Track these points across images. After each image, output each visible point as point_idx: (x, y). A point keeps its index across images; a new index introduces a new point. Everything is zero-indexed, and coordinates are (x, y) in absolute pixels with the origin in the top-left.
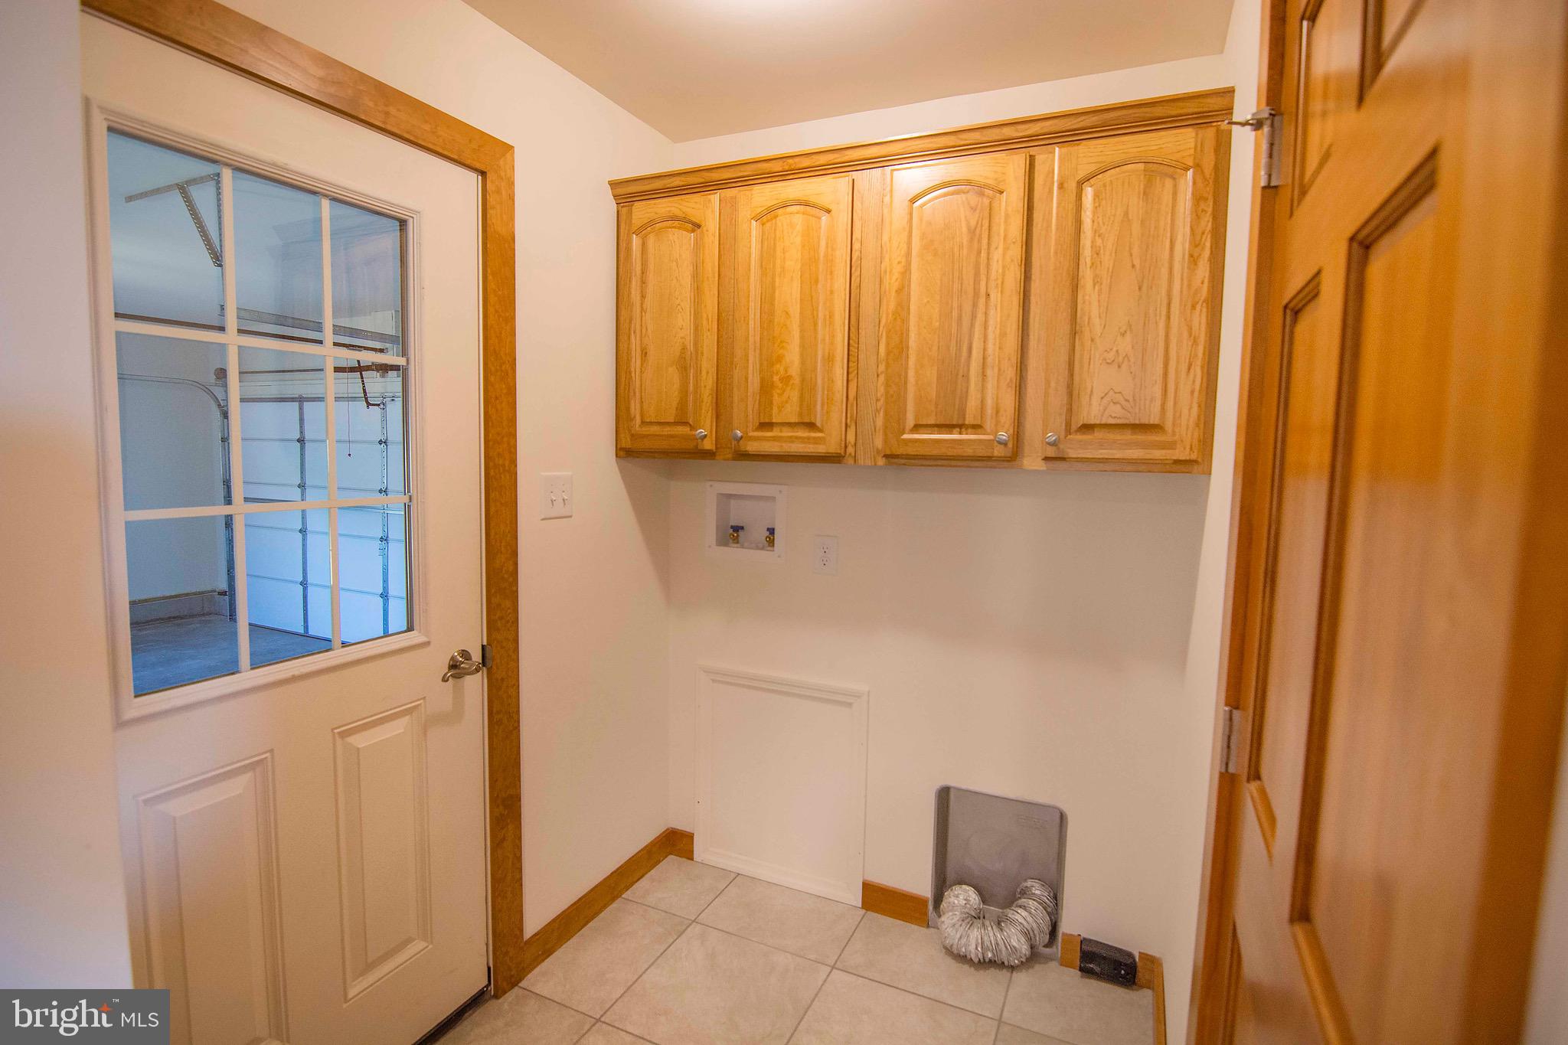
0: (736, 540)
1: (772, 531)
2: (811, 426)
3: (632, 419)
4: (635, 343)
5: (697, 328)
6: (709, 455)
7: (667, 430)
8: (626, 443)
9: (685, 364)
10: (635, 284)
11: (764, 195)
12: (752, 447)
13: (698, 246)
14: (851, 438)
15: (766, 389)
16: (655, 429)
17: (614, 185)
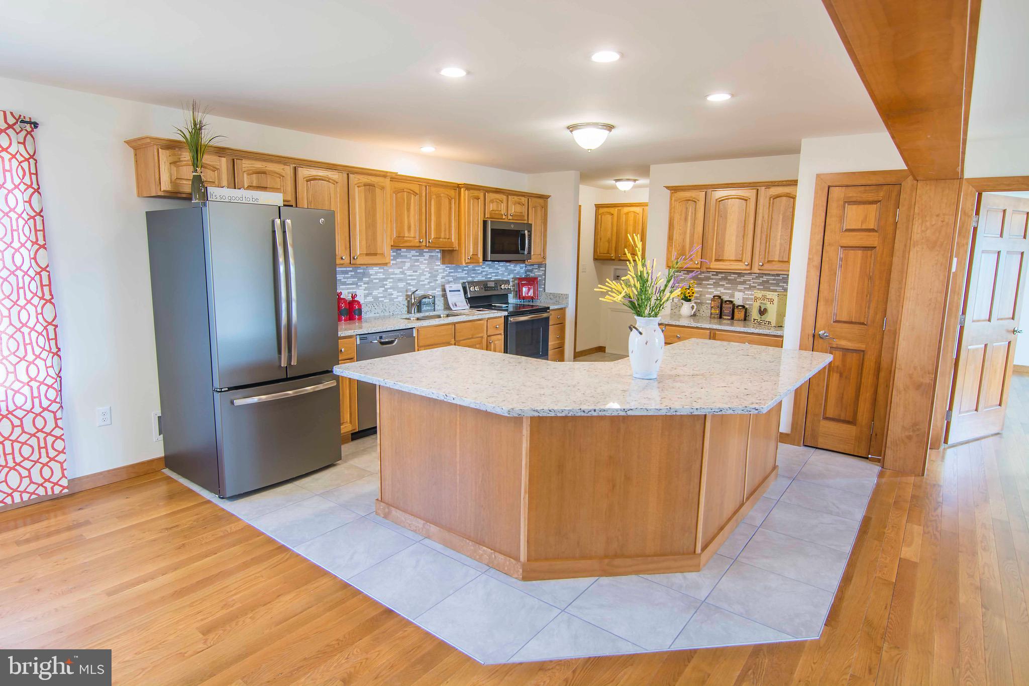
0: (618, 279)
3: (597, 253)
4: (599, 237)
5: (612, 234)
6: (614, 260)
7: (605, 255)
8: (596, 257)
9: (609, 241)
10: (599, 224)
11: (626, 210)
12: (622, 258)
13: (612, 218)
16: (602, 254)
17: (595, 205)
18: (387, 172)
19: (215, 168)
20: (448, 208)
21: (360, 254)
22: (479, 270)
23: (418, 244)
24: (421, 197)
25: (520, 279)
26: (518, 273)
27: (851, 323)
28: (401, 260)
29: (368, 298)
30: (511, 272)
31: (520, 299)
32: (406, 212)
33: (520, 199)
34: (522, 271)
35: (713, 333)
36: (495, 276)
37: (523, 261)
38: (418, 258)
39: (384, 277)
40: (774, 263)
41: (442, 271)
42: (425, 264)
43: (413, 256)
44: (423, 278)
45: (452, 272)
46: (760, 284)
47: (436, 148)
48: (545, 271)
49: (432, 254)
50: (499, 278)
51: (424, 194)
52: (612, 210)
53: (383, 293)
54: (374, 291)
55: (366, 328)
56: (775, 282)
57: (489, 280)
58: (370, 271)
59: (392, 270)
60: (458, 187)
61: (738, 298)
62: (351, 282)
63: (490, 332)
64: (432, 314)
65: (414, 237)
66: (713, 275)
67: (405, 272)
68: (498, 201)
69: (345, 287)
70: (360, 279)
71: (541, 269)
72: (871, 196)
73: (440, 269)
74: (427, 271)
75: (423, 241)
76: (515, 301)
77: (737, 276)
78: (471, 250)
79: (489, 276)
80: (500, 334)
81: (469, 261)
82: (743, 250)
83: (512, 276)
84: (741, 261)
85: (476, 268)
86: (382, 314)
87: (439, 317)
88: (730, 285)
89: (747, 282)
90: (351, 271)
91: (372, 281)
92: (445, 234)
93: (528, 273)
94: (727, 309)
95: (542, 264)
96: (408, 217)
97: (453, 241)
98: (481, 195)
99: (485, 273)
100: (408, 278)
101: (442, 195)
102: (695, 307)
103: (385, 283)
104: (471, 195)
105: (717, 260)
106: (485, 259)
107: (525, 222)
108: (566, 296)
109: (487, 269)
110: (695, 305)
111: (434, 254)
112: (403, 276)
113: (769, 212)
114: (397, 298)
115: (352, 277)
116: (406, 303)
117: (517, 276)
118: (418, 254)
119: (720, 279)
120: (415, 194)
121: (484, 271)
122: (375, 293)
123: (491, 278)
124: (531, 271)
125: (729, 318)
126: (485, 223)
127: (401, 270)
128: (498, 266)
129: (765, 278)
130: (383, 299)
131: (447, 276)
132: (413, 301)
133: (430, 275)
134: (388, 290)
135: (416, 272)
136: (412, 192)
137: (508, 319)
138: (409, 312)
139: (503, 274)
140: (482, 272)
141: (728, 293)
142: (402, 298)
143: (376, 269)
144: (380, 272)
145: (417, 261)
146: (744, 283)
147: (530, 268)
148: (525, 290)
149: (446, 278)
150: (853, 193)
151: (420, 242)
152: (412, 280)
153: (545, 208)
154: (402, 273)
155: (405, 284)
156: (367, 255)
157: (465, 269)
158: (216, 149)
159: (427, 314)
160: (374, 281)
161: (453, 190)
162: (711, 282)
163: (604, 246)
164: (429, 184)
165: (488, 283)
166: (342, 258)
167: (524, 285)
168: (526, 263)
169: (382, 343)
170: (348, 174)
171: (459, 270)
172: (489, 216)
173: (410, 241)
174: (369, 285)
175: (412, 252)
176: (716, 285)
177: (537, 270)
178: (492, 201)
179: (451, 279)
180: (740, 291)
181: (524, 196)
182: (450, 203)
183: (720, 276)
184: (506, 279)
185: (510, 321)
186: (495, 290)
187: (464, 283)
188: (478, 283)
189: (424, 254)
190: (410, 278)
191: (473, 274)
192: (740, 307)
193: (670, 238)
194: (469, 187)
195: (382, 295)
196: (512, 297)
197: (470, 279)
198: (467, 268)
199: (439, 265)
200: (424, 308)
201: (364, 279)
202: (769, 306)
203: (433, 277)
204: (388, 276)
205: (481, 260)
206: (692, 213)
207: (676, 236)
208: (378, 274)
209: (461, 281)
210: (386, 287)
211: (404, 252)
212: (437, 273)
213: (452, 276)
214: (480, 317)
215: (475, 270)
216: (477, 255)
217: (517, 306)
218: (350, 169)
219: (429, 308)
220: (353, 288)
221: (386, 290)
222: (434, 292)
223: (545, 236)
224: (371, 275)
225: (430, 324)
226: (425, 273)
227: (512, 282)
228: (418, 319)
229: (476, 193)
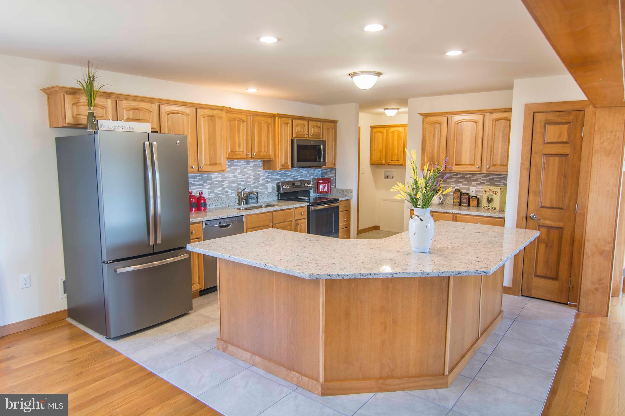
0: (387, 178)
1: (393, 176)
2: (398, 161)
3: (372, 160)
4: (373, 149)
5: (382, 146)
6: (384, 165)
7: (378, 161)
8: (372, 163)
9: (381, 152)
10: (373, 140)
11: (392, 129)
12: (390, 163)
13: (383, 135)
14: (404, 162)
15: (392, 155)
16: (376, 161)
17: (371, 126)
18: (223, 107)
19: (104, 107)
20: (266, 131)
21: (205, 164)
22: (289, 173)
23: (245, 157)
24: (247, 123)
25: (318, 180)
26: (317, 175)
27: (552, 208)
28: (233, 168)
29: (210, 195)
30: (311, 174)
31: (318, 193)
32: (237, 135)
33: (317, 124)
34: (320, 173)
35: (455, 216)
36: (301, 177)
37: (320, 167)
38: (245, 166)
39: (222, 179)
40: (497, 166)
41: (262, 175)
42: (250, 170)
43: (242, 165)
44: (249, 180)
45: (270, 176)
46: (488, 181)
47: (257, 90)
48: (336, 173)
49: (256, 163)
50: (303, 178)
51: (249, 122)
52: (382, 130)
53: (222, 191)
54: (215, 190)
55: (210, 216)
56: (498, 179)
57: (296, 180)
58: (212, 176)
59: (228, 175)
60: (273, 116)
61: (473, 191)
62: (199, 184)
63: (297, 218)
64: (256, 205)
65: (243, 152)
66: (454, 175)
67: (237, 176)
68: (301, 125)
69: (194, 187)
70: (205, 182)
71: (333, 172)
72: (564, 119)
73: (262, 173)
74: (252, 175)
75: (249, 154)
76: (314, 194)
77: (471, 175)
78: (283, 160)
79: (296, 178)
80: (305, 219)
81: (282, 168)
82: (475, 157)
83: (312, 177)
84: (473, 165)
85: (287, 172)
86: (221, 206)
87: (261, 207)
88: (466, 182)
89: (478, 180)
90: (199, 176)
91: (213, 183)
92: (265, 149)
93: (323, 175)
94: (465, 199)
95: (333, 169)
96: (239, 137)
97: (270, 154)
98: (290, 121)
99: (293, 176)
100: (239, 180)
101: (262, 122)
102: (442, 198)
103: (223, 184)
104: (283, 121)
105: (456, 165)
106: (293, 166)
107: (321, 139)
108: (351, 191)
109: (294, 173)
110: (442, 196)
111: (257, 163)
112: (235, 179)
113: (493, 130)
114: (231, 194)
115: (200, 180)
116: (237, 197)
117: (316, 178)
118: (246, 163)
119: (459, 178)
120: (243, 121)
121: (292, 174)
122: (216, 191)
123: (297, 179)
124: (326, 174)
125: (466, 205)
126: (293, 141)
127: (234, 175)
128: (302, 170)
129: (491, 177)
130: (221, 195)
131: (267, 178)
132: (243, 196)
133: (254, 178)
134: (225, 189)
135: (245, 176)
136: (241, 120)
137: (309, 208)
138: (240, 204)
139: (306, 176)
140: (291, 175)
141: (466, 188)
142: (235, 194)
143: (216, 174)
144: (219, 177)
145: (245, 168)
146: (476, 180)
147: (325, 171)
148: (321, 187)
149: (266, 180)
150: (550, 117)
151: (247, 155)
152: (242, 181)
153: (335, 129)
154: (235, 177)
155: (237, 184)
156: (210, 165)
157: (279, 173)
158: (104, 94)
159: (252, 205)
160: (215, 183)
161: (270, 119)
162: (453, 180)
163: (377, 156)
164: (253, 115)
165: (296, 182)
166: (192, 168)
167: (321, 183)
168: (322, 168)
169: (221, 227)
170: (196, 109)
171: (275, 174)
172: (295, 136)
173: (240, 154)
174: (211, 186)
175: (241, 162)
176: (457, 182)
177: (330, 173)
178: (297, 126)
179: (269, 180)
180: (474, 186)
181: (320, 121)
182: (268, 128)
183: (459, 176)
184: (308, 179)
185: (311, 209)
186: (300, 187)
187: (278, 183)
188: (288, 183)
189: (250, 163)
190: (241, 180)
191: (285, 176)
192: (474, 198)
193: (423, 149)
194: (281, 116)
195: (220, 192)
196: (312, 192)
197: (282, 180)
198: (280, 173)
199: (261, 171)
200: (250, 201)
201: (208, 182)
202: (494, 197)
203: (257, 179)
204: (224, 179)
205: (290, 167)
206: (438, 132)
207: (427, 148)
208: (218, 178)
209: (276, 181)
210: (223, 187)
211: (235, 162)
212: (259, 176)
213: (270, 178)
214: (290, 207)
215: (286, 174)
216: (287, 163)
217: (316, 199)
218: (197, 105)
219: (254, 201)
220: (200, 188)
221: (224, 189)
222: (257, 189)
223: (335, 149)
224: (213, 178)
225: (254, 213)
226: (251, 177)
227: (313, 181)
228: (246, 209)
229: (286, 120)
